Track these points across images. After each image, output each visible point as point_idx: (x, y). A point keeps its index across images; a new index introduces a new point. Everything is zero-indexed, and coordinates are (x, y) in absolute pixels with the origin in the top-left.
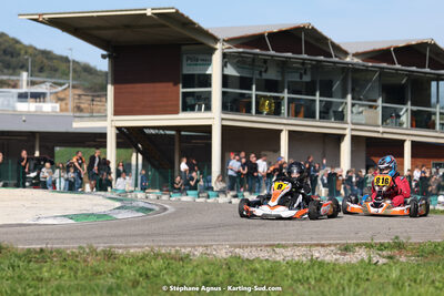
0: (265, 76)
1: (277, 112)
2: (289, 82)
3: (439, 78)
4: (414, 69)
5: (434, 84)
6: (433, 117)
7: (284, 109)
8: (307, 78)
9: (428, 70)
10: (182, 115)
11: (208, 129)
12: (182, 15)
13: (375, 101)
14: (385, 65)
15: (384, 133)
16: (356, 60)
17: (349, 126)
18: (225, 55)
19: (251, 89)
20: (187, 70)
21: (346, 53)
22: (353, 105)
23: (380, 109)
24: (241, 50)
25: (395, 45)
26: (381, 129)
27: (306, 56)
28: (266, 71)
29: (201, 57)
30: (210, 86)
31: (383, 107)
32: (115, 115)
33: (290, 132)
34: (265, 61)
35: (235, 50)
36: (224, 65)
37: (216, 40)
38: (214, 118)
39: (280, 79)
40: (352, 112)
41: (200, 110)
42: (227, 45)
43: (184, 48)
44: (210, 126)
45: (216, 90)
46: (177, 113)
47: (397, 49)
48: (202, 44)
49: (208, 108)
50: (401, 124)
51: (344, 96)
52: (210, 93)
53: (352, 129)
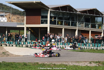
0: (59, 16)
1: (62, 24)
2: (64, 18)
3: (97, 17)
4: (92, 15)
5: (96, 18)
6: (96, 25)
7: (63, 24)
8: (68, 17)
9: (95, 15)
10: (41, 25)
11: (47, 28)
12: (42, 3)
13: (83, 22)
14: (85, 14)
15: (85, 29)
16: (79, 13)
17: (77, 28)
18: (50, 11)
19: (56, 19)
20: (42, 15)
21: (77, 11)
22: (78, 23)
23: (84, 24)
24: (54, 10)
25: (88, 9)
26: (84, 28)
27: (68, 12)
28: (59, 15)
29: (45, 12)
30: (47, 18)
31: (85, 23)
32: (26, 24)
33: (65, 29)
34: (59, 13)
35: (53, 10)
36: (50, 14)
37: (49, 8)
38: (48, 25)
39: (62, 17)
40: (78, 24)
41: (45, 24)
42: (51, 9)
43: (42, 10)
44: (47, 27)
45: (49, 19)
46: (40, 24)
47: (88, 10)
48: (46, 9)
49: (47, 23)
50: (89, 27)
51: (77, 21)
52: (47, 20)
53: (78, 28)
